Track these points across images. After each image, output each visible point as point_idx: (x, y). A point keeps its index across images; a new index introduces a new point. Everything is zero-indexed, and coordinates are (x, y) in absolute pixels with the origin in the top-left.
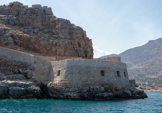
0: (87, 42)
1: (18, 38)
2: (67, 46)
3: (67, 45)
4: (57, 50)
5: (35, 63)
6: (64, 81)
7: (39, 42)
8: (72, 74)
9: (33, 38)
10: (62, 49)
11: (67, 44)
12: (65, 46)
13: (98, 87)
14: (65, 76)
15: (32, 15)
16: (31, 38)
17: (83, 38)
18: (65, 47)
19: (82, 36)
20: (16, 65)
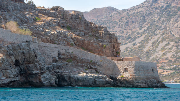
1: (76, 40)
5: (102, 61)
6: (134, 75)
7: (91, 44)
8: (139, 71)
9: (86, 40)
13: (153, 80)
14: (134, 72)
15: (77, 20)
16: (85, 40)
19: (115, 40)
20: (88, 62)
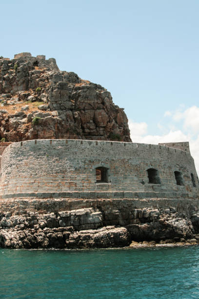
0: (113, 115)
2: (63, 125)
3: (63, 123)
4: (39, 133)
10: (51, 131)
11: (63, 120)
12: (58, 125)
17: (105, 107)
18: (58, 127)
19: (99, 102)
